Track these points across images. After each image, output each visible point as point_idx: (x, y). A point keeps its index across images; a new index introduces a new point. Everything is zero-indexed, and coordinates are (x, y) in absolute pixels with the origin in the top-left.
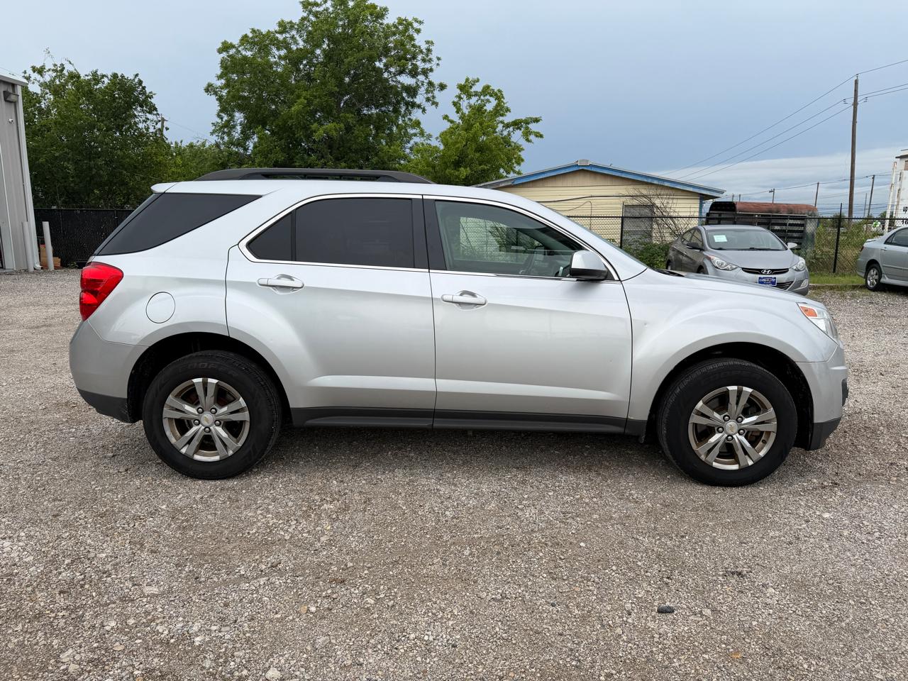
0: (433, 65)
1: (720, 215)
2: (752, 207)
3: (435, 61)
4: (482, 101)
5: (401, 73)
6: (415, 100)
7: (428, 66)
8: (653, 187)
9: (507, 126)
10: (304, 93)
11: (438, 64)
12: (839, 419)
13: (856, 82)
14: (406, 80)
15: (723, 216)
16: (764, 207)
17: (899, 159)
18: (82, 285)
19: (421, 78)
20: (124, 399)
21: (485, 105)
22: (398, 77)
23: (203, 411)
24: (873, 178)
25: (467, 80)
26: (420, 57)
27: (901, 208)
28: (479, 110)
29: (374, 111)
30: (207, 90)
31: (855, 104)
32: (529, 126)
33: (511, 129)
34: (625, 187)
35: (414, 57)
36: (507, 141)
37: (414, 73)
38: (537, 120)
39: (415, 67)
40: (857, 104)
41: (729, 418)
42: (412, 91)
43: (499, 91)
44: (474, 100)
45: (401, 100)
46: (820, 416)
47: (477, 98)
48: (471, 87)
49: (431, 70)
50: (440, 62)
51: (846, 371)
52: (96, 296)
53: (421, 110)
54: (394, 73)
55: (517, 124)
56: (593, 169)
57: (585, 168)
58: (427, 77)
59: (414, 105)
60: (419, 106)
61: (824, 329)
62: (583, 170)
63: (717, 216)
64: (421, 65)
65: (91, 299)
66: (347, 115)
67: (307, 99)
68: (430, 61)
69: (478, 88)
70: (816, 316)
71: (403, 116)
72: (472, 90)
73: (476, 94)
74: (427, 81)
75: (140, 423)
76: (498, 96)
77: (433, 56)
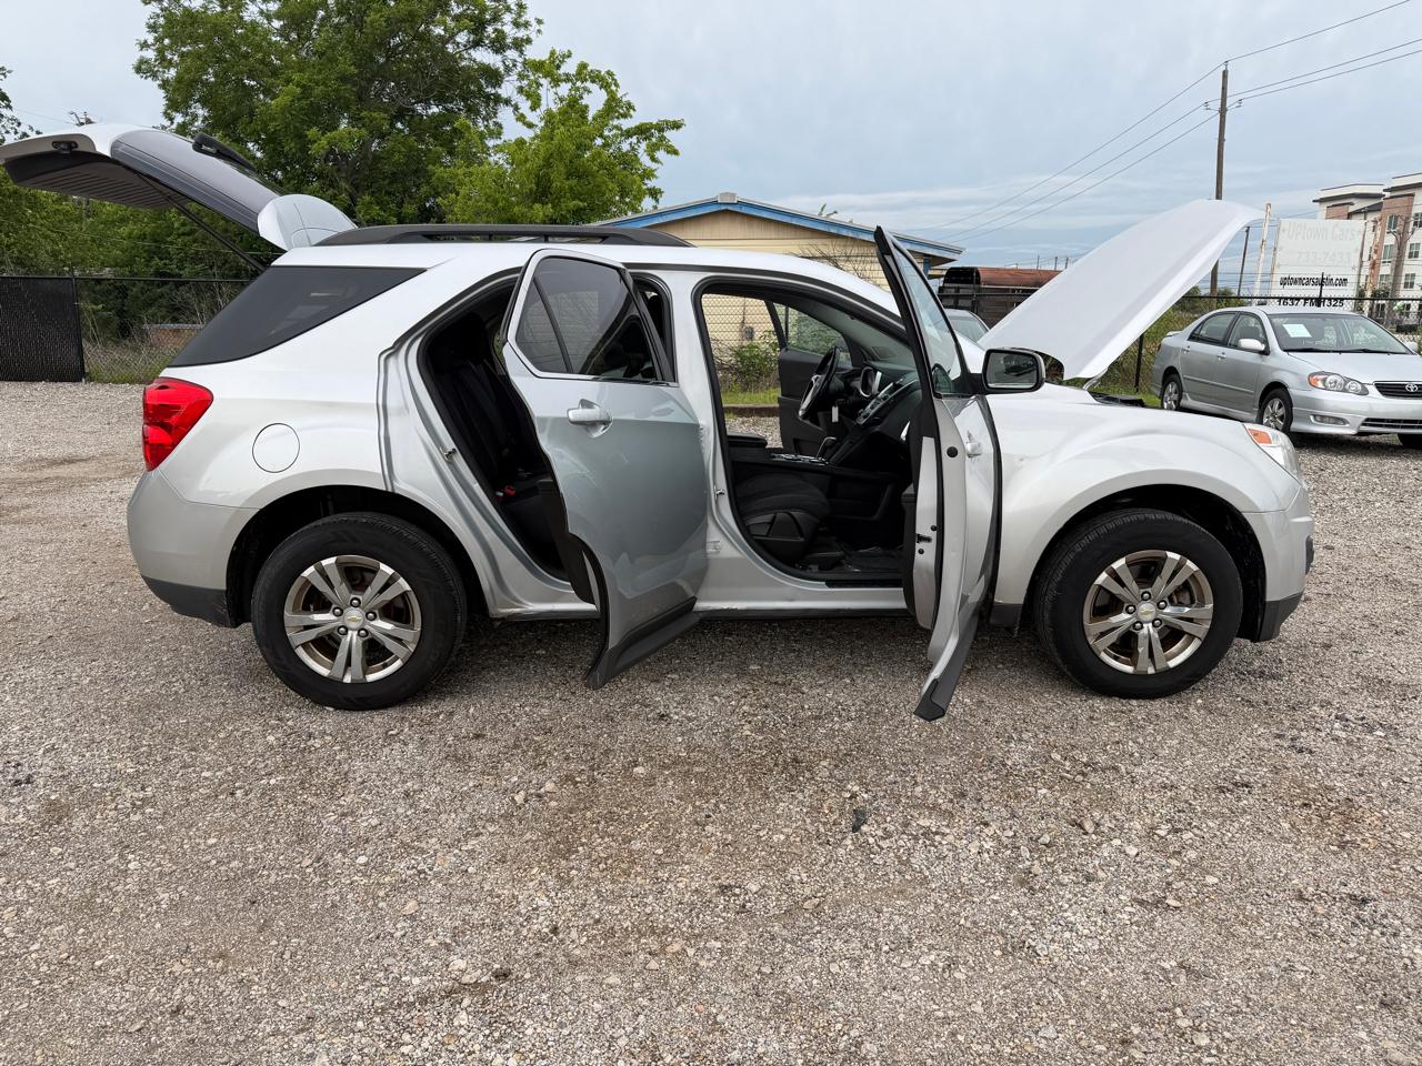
0: (531, 32)
1: (958, 289)
2: (1008, 276)
3: (535, 26)
4: (578, 89)
5: (477, 44)
6: (500, 91)
7: (522, 33)
8: (842, 242)
9: (628, 134)
10: (296, 77)
11: (539, 31)
12: (1301, 594)
13: (1225, 74)
14: (484, 56)
15: (962, 292)
16: (1027, 276)
17: (1317, 204)
18: (146, 414)
19: (512, 54)
20: (220, 591)
21: (582, 98)
22: (472, 51)
23: (342, 611)
24: (1247, 231)
25: (553, 53)
26: (508, 18)
27: (1277, 278)
28: (573, 107)
29: (435, 110)
30: (138, 70)
31: (1223, 111)
32: (665, 134)
33: (634, 140)
34: (797, 242)
35: (496, 18)
36: (628, 161)
37: (499, 45)
38: (677, 126)
39: (501, 35)
40: (1226, 110)
41: (1150, 598)
42: (494, 77)
43: (610, 73)
44: (564, 89)
45: (476, 90)
46: (1274, 593)
47: (569, 85)
48: (558, 67)
49: (529, 41)
50: (542, 27)
51: (1311, 524)
52: (169, 431)
53: (512, 109)
54: (465, 46)
55: (643, 131)
56: (745, 210)
57: (730, 208)
58: (522, 52)
59: (498, 99)
60: (507, 102)
61: (1282, 462)
62: (726, 211)
63: (953, 292)
64: (509, 30)
65: (162, 436)
66: (375, 115)
67: (302, 87)
68: (526, 25)
69: (569, 67)
70: (1270, 442)
71: (485, 119)
72: (561, 71)
73: (568, 78)
74: (520, 60)
75: (247, 627)
76: (605, 81)
77: (529, 16)
